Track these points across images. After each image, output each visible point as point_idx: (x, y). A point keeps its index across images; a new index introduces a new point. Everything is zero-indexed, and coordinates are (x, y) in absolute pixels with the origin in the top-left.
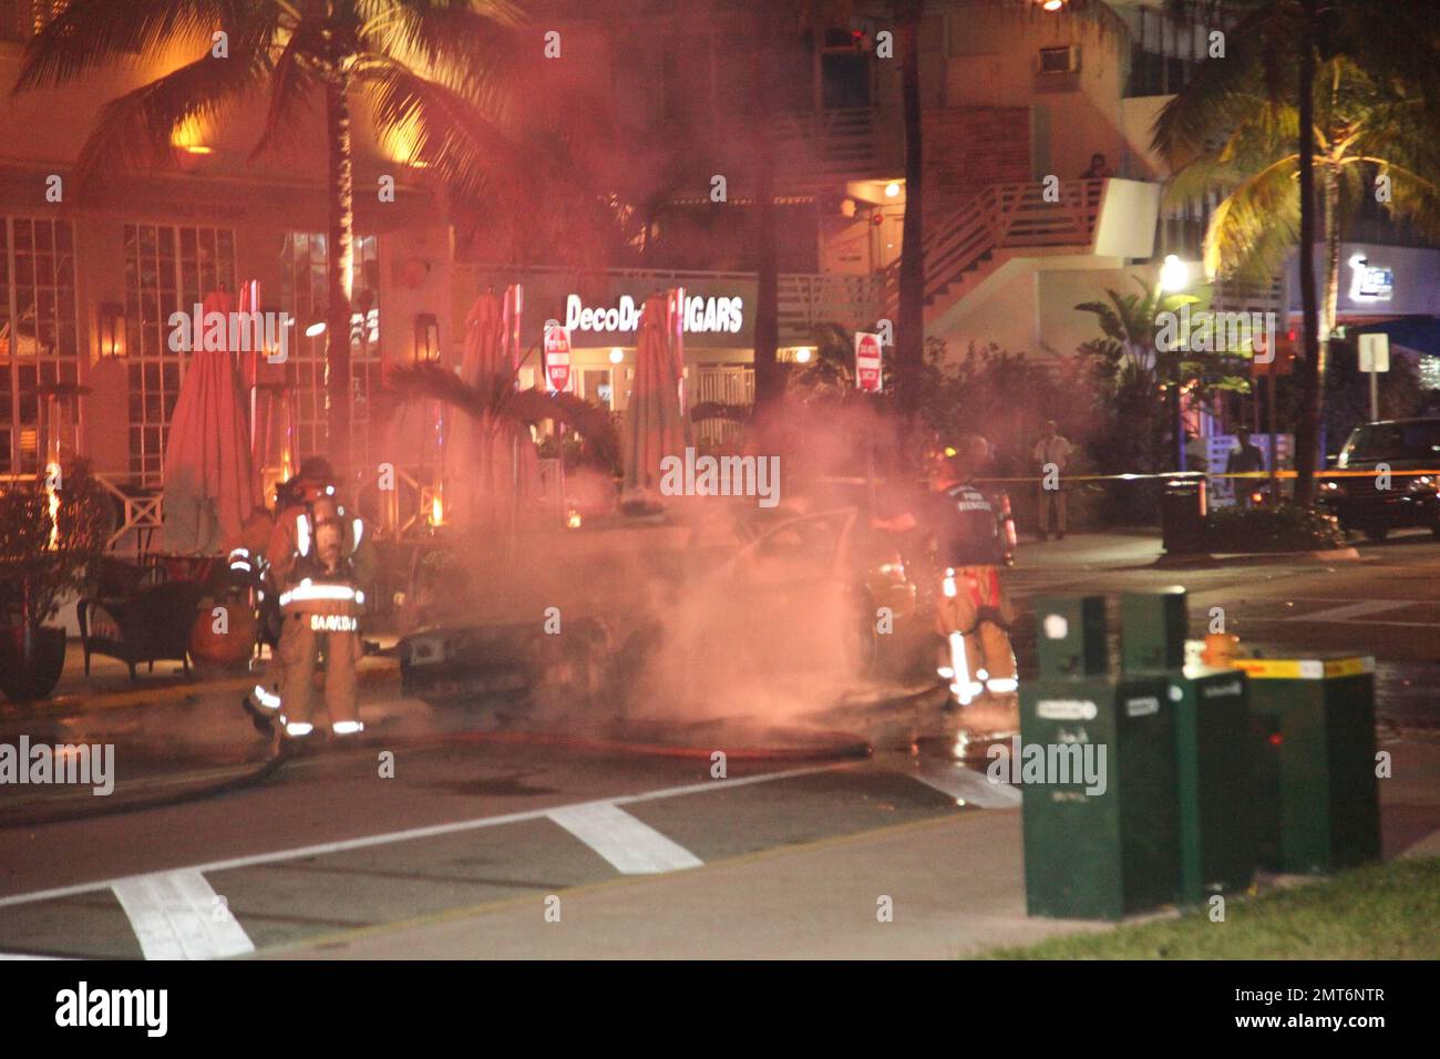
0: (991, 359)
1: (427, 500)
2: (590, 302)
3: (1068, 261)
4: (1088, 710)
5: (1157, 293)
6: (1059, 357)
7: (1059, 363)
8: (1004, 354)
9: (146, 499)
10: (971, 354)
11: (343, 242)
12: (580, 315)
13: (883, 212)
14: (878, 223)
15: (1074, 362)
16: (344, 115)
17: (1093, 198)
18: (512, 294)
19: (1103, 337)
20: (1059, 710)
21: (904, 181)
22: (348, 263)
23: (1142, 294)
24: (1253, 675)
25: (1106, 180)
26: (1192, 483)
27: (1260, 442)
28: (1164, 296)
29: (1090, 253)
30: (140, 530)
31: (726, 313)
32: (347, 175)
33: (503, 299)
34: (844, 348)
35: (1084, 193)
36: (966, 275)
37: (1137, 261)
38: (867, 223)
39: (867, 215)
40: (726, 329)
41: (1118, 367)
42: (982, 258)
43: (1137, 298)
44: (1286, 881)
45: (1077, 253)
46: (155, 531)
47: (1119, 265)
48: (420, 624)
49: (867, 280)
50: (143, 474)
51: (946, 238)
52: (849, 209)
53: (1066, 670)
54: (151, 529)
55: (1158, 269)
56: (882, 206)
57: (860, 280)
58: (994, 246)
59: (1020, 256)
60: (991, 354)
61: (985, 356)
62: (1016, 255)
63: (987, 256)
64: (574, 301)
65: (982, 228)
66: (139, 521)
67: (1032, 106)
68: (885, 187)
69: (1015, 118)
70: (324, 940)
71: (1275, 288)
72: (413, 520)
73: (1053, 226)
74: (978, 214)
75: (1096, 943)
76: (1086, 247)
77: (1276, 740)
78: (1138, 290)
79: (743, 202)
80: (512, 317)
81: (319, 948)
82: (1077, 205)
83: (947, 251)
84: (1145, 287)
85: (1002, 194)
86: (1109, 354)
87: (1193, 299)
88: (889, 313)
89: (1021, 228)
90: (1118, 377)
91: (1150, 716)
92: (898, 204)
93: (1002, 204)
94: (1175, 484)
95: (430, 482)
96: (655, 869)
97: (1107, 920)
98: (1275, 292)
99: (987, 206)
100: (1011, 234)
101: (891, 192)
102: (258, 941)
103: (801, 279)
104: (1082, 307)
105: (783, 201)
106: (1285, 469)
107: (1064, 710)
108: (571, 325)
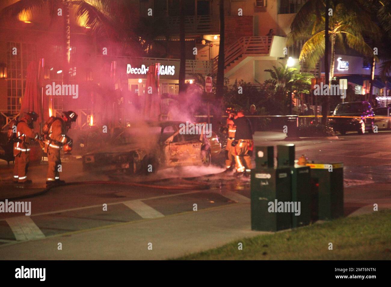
1: (89, 119)
2: (133, 66)
3: (263, 58)
4: (268, 176)
5: (286, 67)
6: (260, 84)
7: (260, 85)
8: (245, 83)
9: (12, 117)
10: (236, 82)
11: (67, 48)
12: (130, 70)
13: (213, 43)
14: (212, 47)
15: (264, 85)
16: (68, 14)
17: (269, 41)
18: (113, 64)
19: (272, 79)
21: (219, 35)
22: (69, 54)
24: (312, 168)
25: (273, 36)
26: (294, 118)
28: (288, 68)
29: (269, 56)
31: (170, 70)
32: (69, 30)
33: (111, 65)
34: (202, 80)
35: (267, 39)
36: (235, 61)
37: (281, 58)
38: (209, 46)
39: (209, 44)
40: (170, 74)
41: (275, 87)
42: (240, 57)
43: (281, 68)
44: (319, 222)
45: (265, 56)
47: (276, 59)
48: (88, 152)
49: (209, 62)
50: (11, 110)
51: (230, 51)
52: (204, 42)
53: (263, 166)
55: (287, 60)
57: (207, 62)
58: (243, 53)
59: (250, 56)
61: (240, 83)
62: (248, 56)
63: (241, 56)
64: (129, 66)
65: (240, 48)
66: (10, 123)
67: (254, 16)
68: (214, 36)
69: (249, 19)
70: (64, 234)
71: (318, 66)
72: (85, 124)
73: (258, 48)
74: (238, 45)
75: (270, 237)
76: (268, 54)
77: (317, 185)
78: (281, 66)
79: (175, 40)
80: (113, 70)
81: (63, 236)
82: (265, 43)
83: (230, 54)
84: (283, 65)
85: (245, 39)
86: (273, 83)
87: (296, 69)
88: (214, 71)
89: (250, 49)
90: (275, 89)
91: (285, 178)
92: (217, 41)
93: (245, 42)
94: (290, 118)
95: (90, 114)
96: (153, 218)
97: (273, 231)
98: (318, 67)
99: (241, 43)
100: (247, 50)
101: (215, 38)
102: (46, 234)
103: (191, 61)
104: (266, 71)
105: (186, 40)
106: (319, 115)
107: (263, 176)
108: (128, 72)
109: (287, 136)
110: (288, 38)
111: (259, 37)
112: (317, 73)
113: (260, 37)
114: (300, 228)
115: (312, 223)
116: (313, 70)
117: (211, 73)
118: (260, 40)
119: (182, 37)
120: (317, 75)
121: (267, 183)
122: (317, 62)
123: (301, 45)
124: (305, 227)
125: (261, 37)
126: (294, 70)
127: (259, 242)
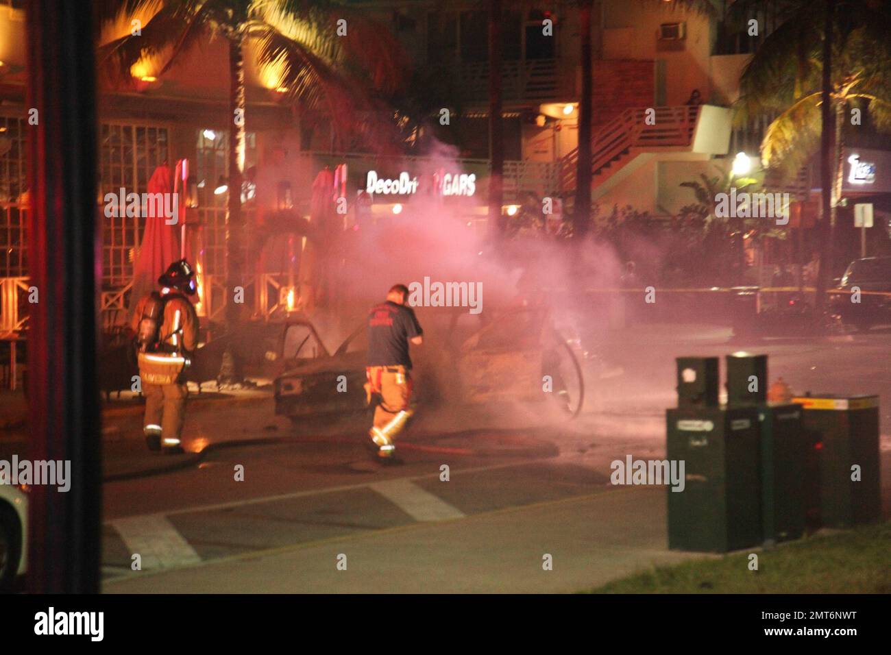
0: (627, 215)
1: (285, 296)
2: (382, 176)
3: (675, 155)
4: (708, 426)
5: (732, 175)
6: (669, 215)
7: (669, 218)
8: (636, 212)
9: (113, 293)
10: (615, 212)
11: (238, 137)
12: (375, 183)
13: (563, 123)
14: (559, 130)
15: (679, 218)
16: (240, 59)
17: (693, 117)
18: (340, 171)
19: (697, 203)
20: (690, 425)
21: (576, 104)
22: (241, 149)
23: (721, 177)
24: (806, 407)
25: (700, 106)
26: (751, 293)
27: (792, 269)
28: (735, 178)
29: (691, 150)
30: (110, 311)
31: (465, 184)
32: (241, 95)
33: (334, 174)
34: (537, 206)
35: (687, 114)
36: (614, 163)
37: (718, 156)
38: (552, 130)
39: (552, 125)
40: (464, 194)
41: (705, 222)
42: (623, 154)
43: (718, 180)
44: (824, 532)
45: (682, 151)
46: (119, 313)
47: (707, 158)
48: (286, 370)
49: (551, 166)
50: (112, 277)
51: (601, 140)
52: (541, 121)
53: (695, 401)
54: (117, 311)
55: (732, 161)
56: (561, 120)
57: (548, 165)
58: (631, 146)
59: (647, 151)
60: (628, 212)
61: (624, 213)
62: (643, 152)
63: (626, 152)
64: (372, 175)
65: (624, 134)
66: (110, 306)
67: (656, 60)
68: (563, 108)
69: (645, 67)
70: (245, 555)
71: (803, 174)
72: (275, 307)
73: (667, 134)
74: (621, 126)
75: (714, 565)
76: (688, 147)
77: (819, 446)
78: (719, 174)
79: (476, 116)
80: (340, 184)
81: (243, 560)
82: (682, 121)
83: (601, 148)
84: (723, 173)
85: (637, 114)
86: (701, 213)
87: (753, 181)
88: (565, 186)
89: (647, 135)
90: (706, 227)
91: (746, 430)
92: (571, 119)
93: (635, 120)
94: (741, 294)
95: (286, 285)
96: (438, 519)
97: (718, 552)
98: (804, 177)
99: (627, 121)
100: (641, 138)
101: (568, 111)
102: (204, 556)
103: (512, 164)
104: (684, 184)
105: (505, 115)
106: (808, 286)
107: (694, 426)
108: (370, 190)
109: (733, 335)
110: (736, 109)
111: (666, 107)
112: (802, 191)
113: (669, 109)
114: (781, 545)
115: (809, 535)
116: (792, 183)
117: (557, 191)
118: (671, 115)
119: (496, 109)
120: (802, 194)
121: (705, 442)
122: (800, 166)
123: (765, 124)
124: (793, 542)
125: (673, 108)
126: (750, 185)
127: (691, 577)
